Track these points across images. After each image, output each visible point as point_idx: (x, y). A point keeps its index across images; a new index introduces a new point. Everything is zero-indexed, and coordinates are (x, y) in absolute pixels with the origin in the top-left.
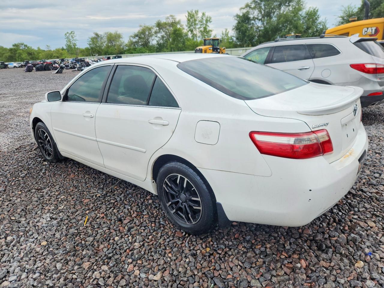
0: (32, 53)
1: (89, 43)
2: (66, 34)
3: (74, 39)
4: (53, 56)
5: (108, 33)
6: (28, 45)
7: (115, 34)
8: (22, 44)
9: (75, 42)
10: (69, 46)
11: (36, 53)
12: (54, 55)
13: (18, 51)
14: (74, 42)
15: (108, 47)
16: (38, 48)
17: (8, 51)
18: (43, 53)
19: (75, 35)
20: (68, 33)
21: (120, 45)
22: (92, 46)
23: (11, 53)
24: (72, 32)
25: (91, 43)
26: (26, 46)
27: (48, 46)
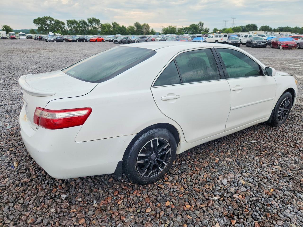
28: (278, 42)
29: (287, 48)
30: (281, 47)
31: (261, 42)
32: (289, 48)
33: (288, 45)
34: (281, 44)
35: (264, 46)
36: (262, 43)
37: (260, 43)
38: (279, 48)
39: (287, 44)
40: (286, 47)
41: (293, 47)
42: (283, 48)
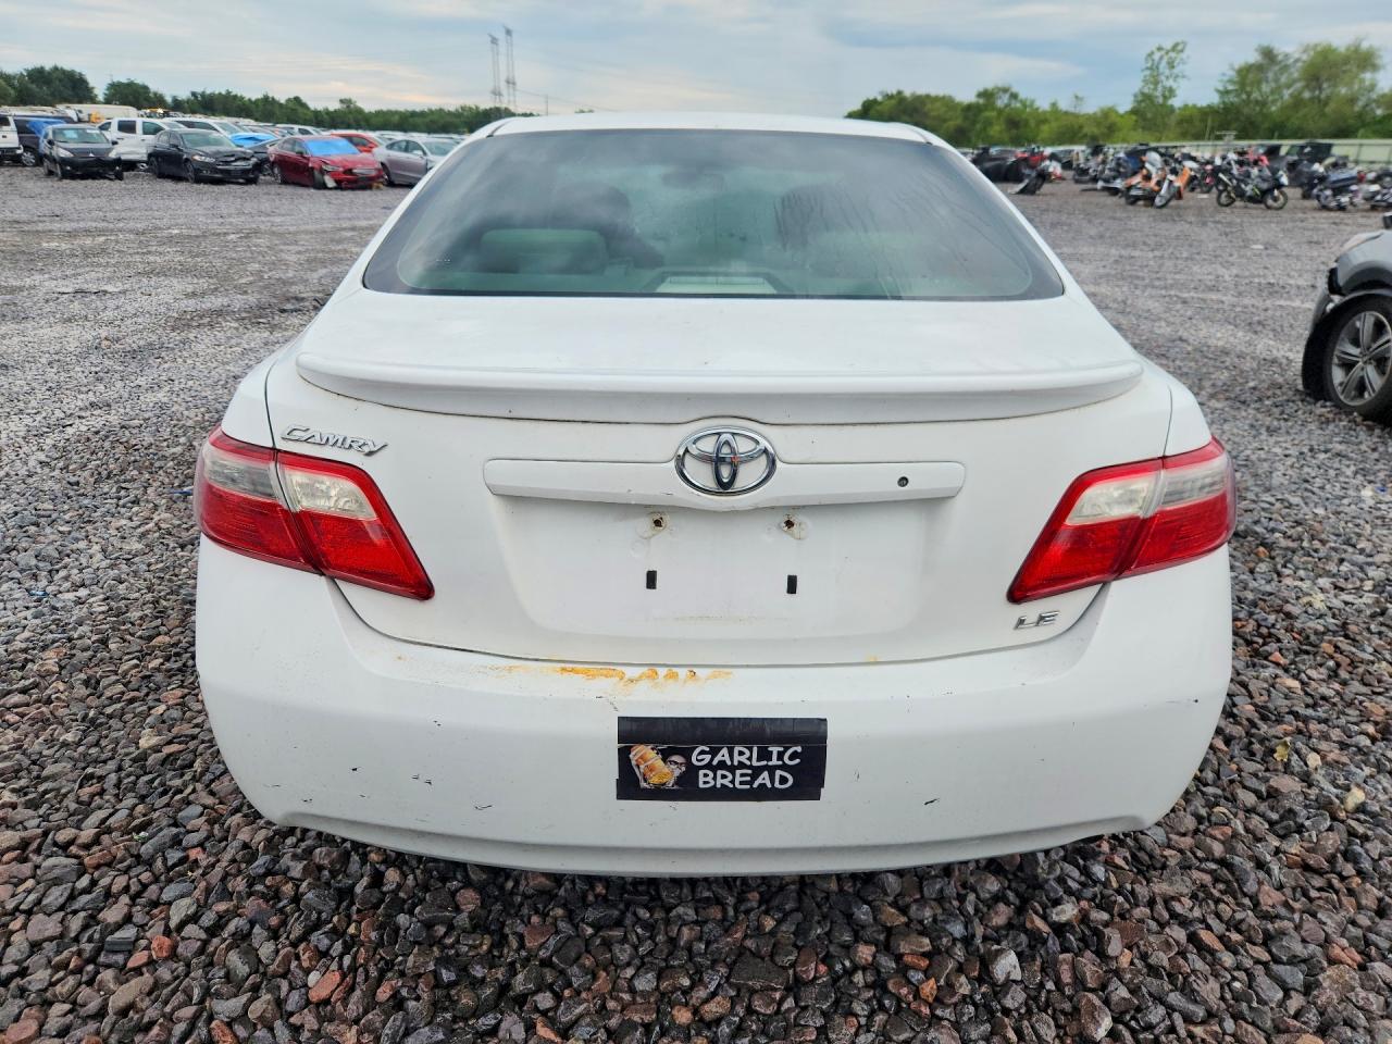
0: (1019, 122)
1: (1221, 88)
2: (1151, 55)
3: (1175, 71)
4: (1080, 135)
5: (1316, 45)
6: (1022, 96)
7: (1348, 49)
8: (1005, 90)
9: (1174, 86)
10: (1145, 99)
11: (1032, 123)
12: (1086, 130)
13: (987, 114)
14: (1170, 83)
15: (1297, 102)
16: (1054, 105)
17: (959, 112)
18: (1054, 125)
19: (1184, 55)
20: (1160, 49)
21: (1352, 100)
22: (1232, 98)
23: (966, 118)
24: (1177, 45)
25: (1230, 87)
26: (1014, 96)
27: (1077, 97)
28: (308, 159)
29: (354, 185)
30: (330, 183)
31: (233, 159)
32: (360, 184)
33: (355, 171)
34: (324, 167)
35: (249, 177)
36: (236, 160)
37: (227, 163)
38: (323, 186)
39: (350, 166)
40: (349, 181)
41: (372, 179)
42: (341, 185)
